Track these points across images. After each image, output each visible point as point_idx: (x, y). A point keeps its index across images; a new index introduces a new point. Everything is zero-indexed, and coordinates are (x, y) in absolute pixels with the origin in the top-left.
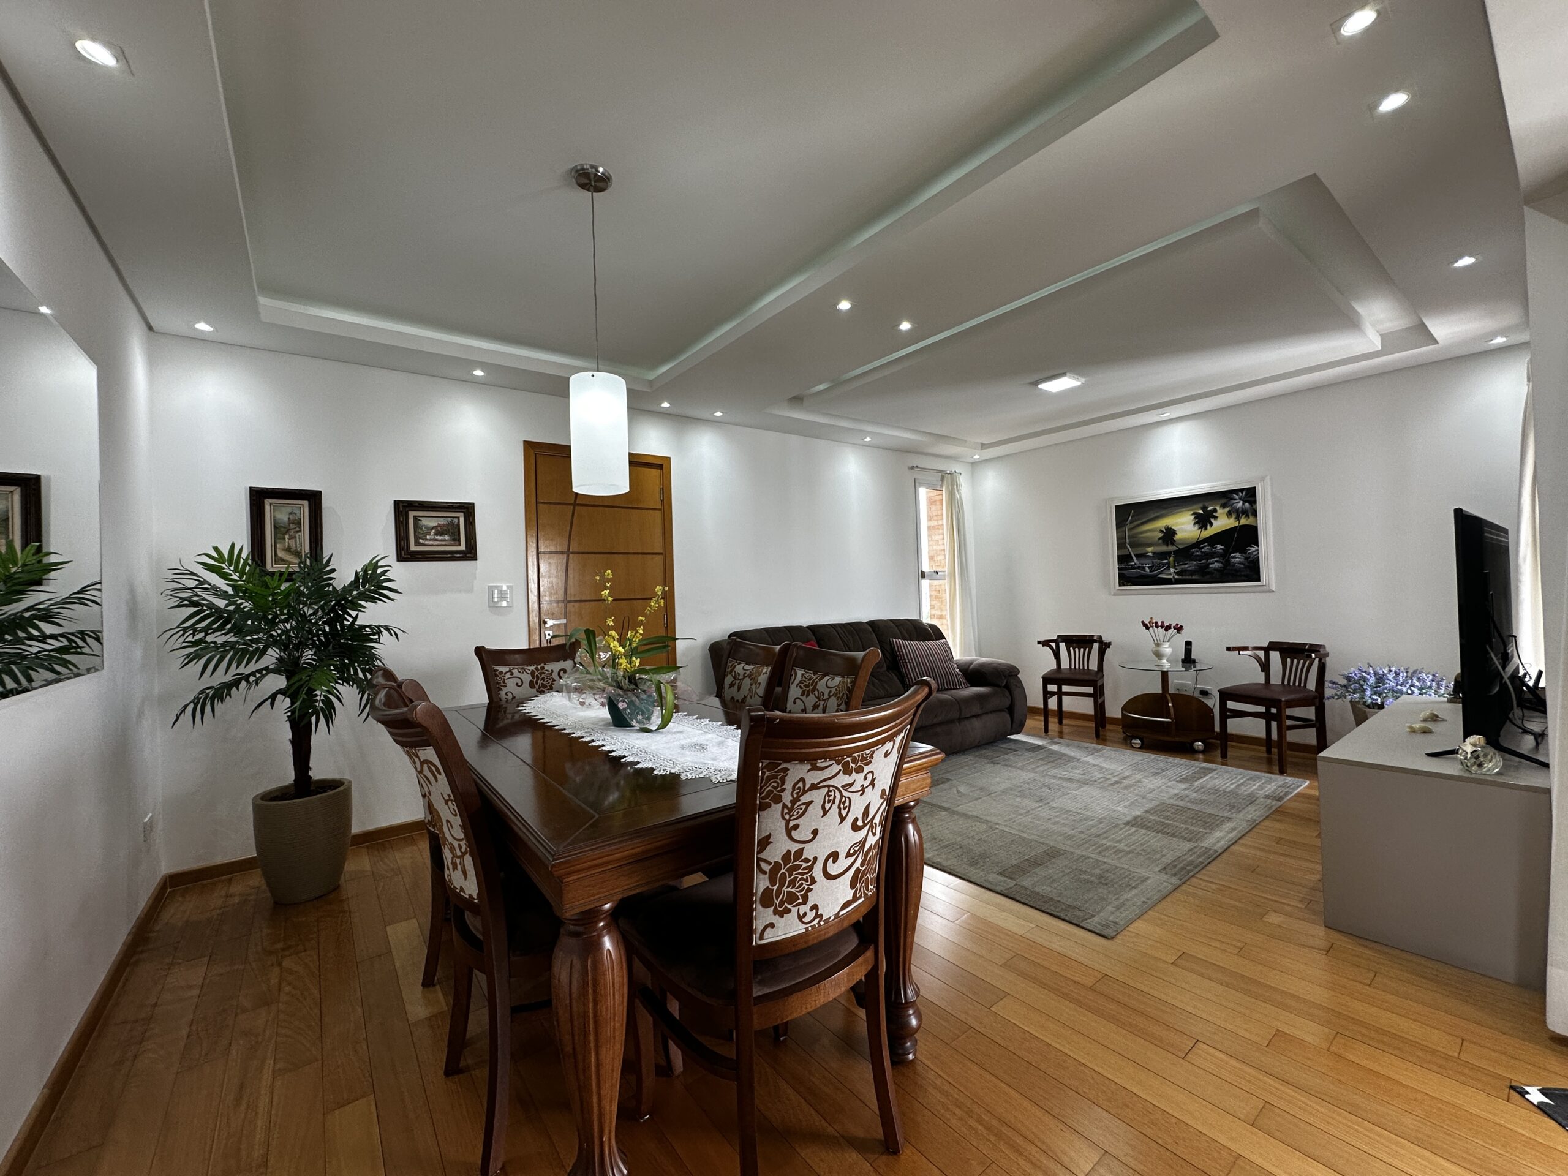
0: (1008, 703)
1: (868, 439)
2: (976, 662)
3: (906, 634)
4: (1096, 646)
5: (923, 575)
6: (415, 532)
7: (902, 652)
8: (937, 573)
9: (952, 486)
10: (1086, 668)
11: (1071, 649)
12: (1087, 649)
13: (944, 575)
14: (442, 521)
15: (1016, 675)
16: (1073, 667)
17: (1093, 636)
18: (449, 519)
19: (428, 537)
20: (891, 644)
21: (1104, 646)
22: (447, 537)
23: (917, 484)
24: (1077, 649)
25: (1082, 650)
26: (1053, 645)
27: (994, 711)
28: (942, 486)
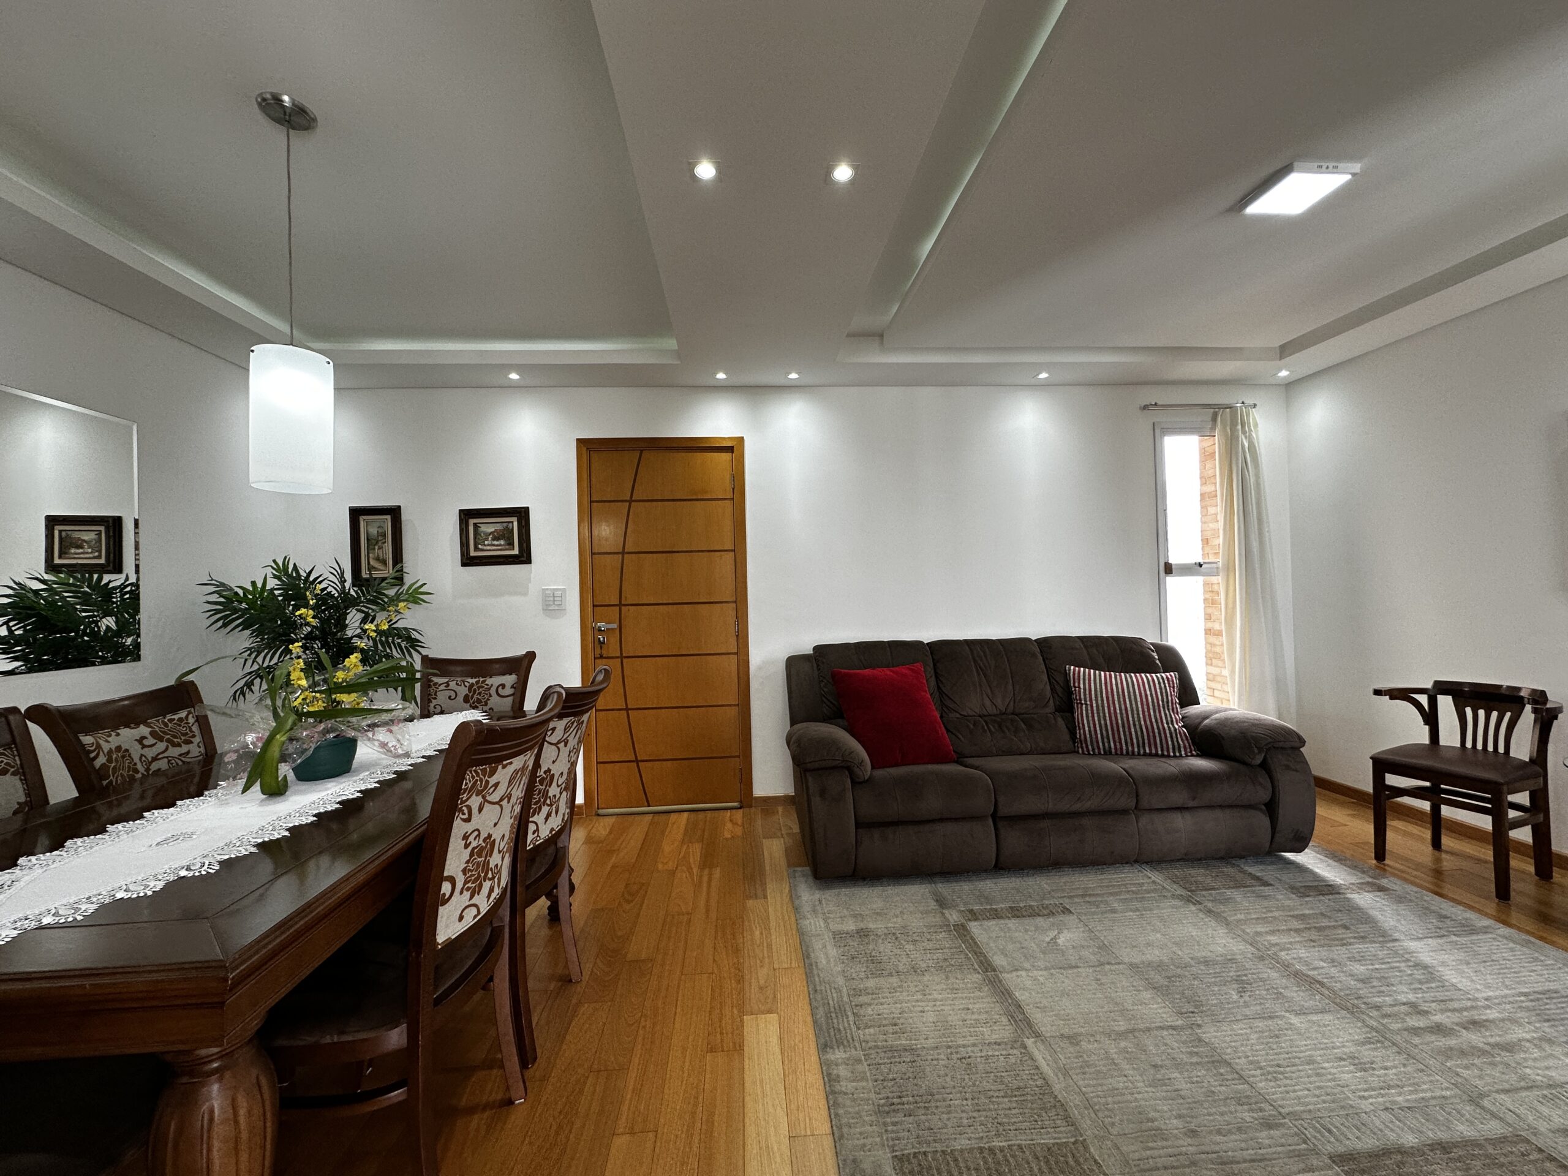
0: (1264, 795)
1: (1044, 375)
2: (1214, 717)
3: (1101, 660)
4: (1528, 715)
5: (1169, 569)
6: (475, 538)
8: (1201, 566)
9: (1234, 424)
10: (1501, 750)
11: (1469, 711)
12: (1508, 714)
13: (1218, 568)
14: (499, 527)
15: (1297, 749)
16: (1469, 745)
17: (1519, 689)
18: (505, 525)
19: (486, 543)
20: (1066, 674)
21: (1546, 718)
22: (502, 542)
23: (1158, 432)
24: (1481, 713)
25: (1495, 714)
26: (1423, 699)
27: (1231, 806)
28: (1213, 429)
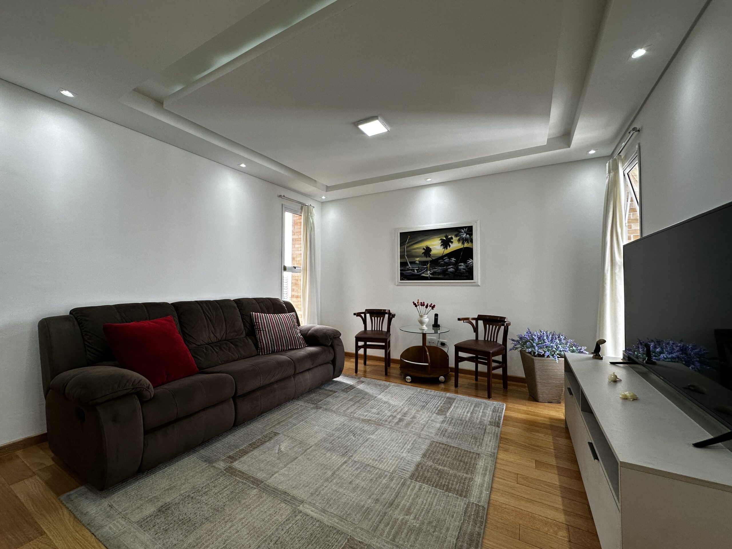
0: (331, 357)
1: (243, 165)
2: (313, 329)
3: (265, 309)
4: (387, 316)
5: (285, 269)
7: (259, 322)
8: (295, 268)
10: (380, 330)
11: (373, 318)
12: (382, 318)
13: (300, 270)
15: (339, 337)
16: (373, 329)
17: (385, 310)
20: (251, 317)
21: (391, 316)
23: (283, 208)
24: (376, 318)
25: (379, 318)
26: (363, 315)
27: (322, 364)
28: (301, 213)
